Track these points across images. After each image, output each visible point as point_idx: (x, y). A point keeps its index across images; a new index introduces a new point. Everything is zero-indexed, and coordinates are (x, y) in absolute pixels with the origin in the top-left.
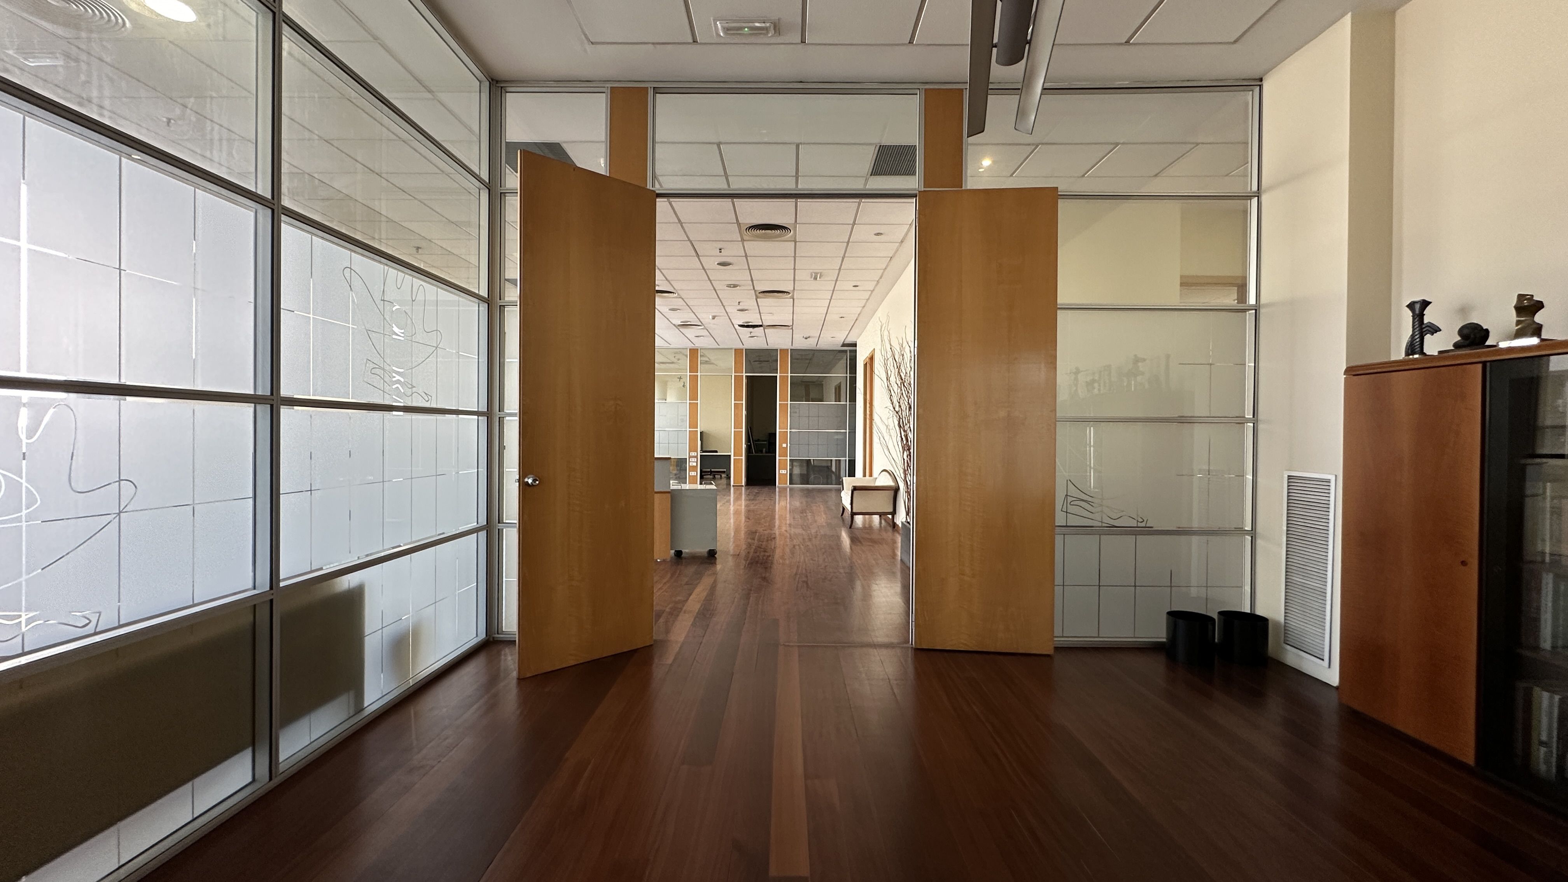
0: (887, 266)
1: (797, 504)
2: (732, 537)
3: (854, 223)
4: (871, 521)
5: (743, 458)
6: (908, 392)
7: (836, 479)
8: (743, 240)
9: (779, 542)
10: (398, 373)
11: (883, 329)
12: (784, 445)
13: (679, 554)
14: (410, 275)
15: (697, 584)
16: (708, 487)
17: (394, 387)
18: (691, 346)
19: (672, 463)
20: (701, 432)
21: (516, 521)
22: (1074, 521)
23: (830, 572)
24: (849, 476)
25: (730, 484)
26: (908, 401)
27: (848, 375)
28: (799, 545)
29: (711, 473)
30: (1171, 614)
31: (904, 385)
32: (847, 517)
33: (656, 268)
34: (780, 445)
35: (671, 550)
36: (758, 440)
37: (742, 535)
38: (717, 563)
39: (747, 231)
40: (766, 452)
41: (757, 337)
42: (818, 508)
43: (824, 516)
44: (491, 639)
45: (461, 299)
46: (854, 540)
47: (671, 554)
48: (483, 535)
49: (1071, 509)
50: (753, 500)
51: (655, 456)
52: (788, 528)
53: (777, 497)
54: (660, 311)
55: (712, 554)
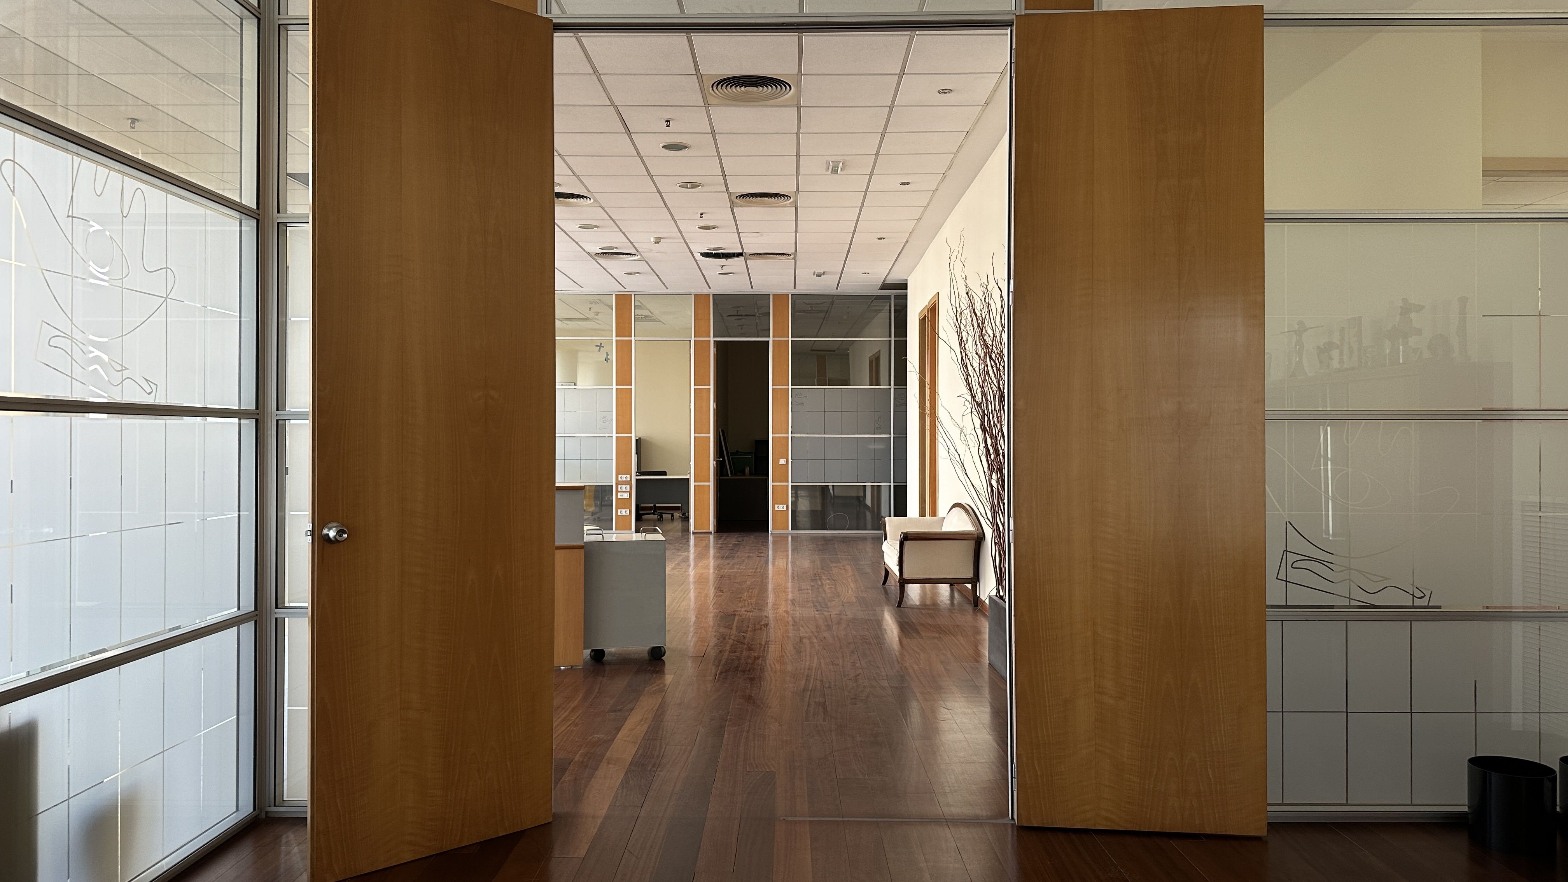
0: (961, 146)
1: (806, 564)
2: (692, 623)
3: (902, 73)
4: (935, 594)
5: (712, 484)
6: (998, 369)
7: (872, 518)
8: (707, 105)
9: (774, 633)
10: (98, 346)
11: (953, 258)
12: (782, 462)
13: (598, 655)
14: (119, 171)
15: (632, 710)
16: (650, 537)
17: (91, 368)
18: (619, 290)
19: (587, 494)
20: (637, 440)
21: (307, 604)
22: (1298, 596)
23: (864, 687)
24: (894, 516)
25: (688, 530)
26: (999, 384)
27: (893, 339)
28: (809, 638)
29: (655, 511)
30: (1476, 762)
31: (991, 357)
32: (893, 588)
33: (555, 153)
34: (776, 461)
35: (585, 649)
36: (737, 453)
37: (710, 621)
38: (666, 671)
39: (715, 88)
40: (751, 474)
41: (733, 273)
42: (843, 571)
43: (852, 585)
44: (263, 816)
45: (208, 212)
46: (906, 627)
47: (585, 656)
48: (248, 629)
49: (1293, 575)
50: (727, 558)
51: (557, 484)
52: (789, 607)
53: (770, 552)
54: (562, 230)
55: (657, 655)
